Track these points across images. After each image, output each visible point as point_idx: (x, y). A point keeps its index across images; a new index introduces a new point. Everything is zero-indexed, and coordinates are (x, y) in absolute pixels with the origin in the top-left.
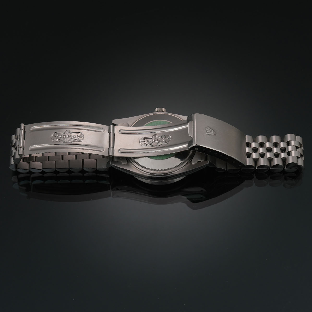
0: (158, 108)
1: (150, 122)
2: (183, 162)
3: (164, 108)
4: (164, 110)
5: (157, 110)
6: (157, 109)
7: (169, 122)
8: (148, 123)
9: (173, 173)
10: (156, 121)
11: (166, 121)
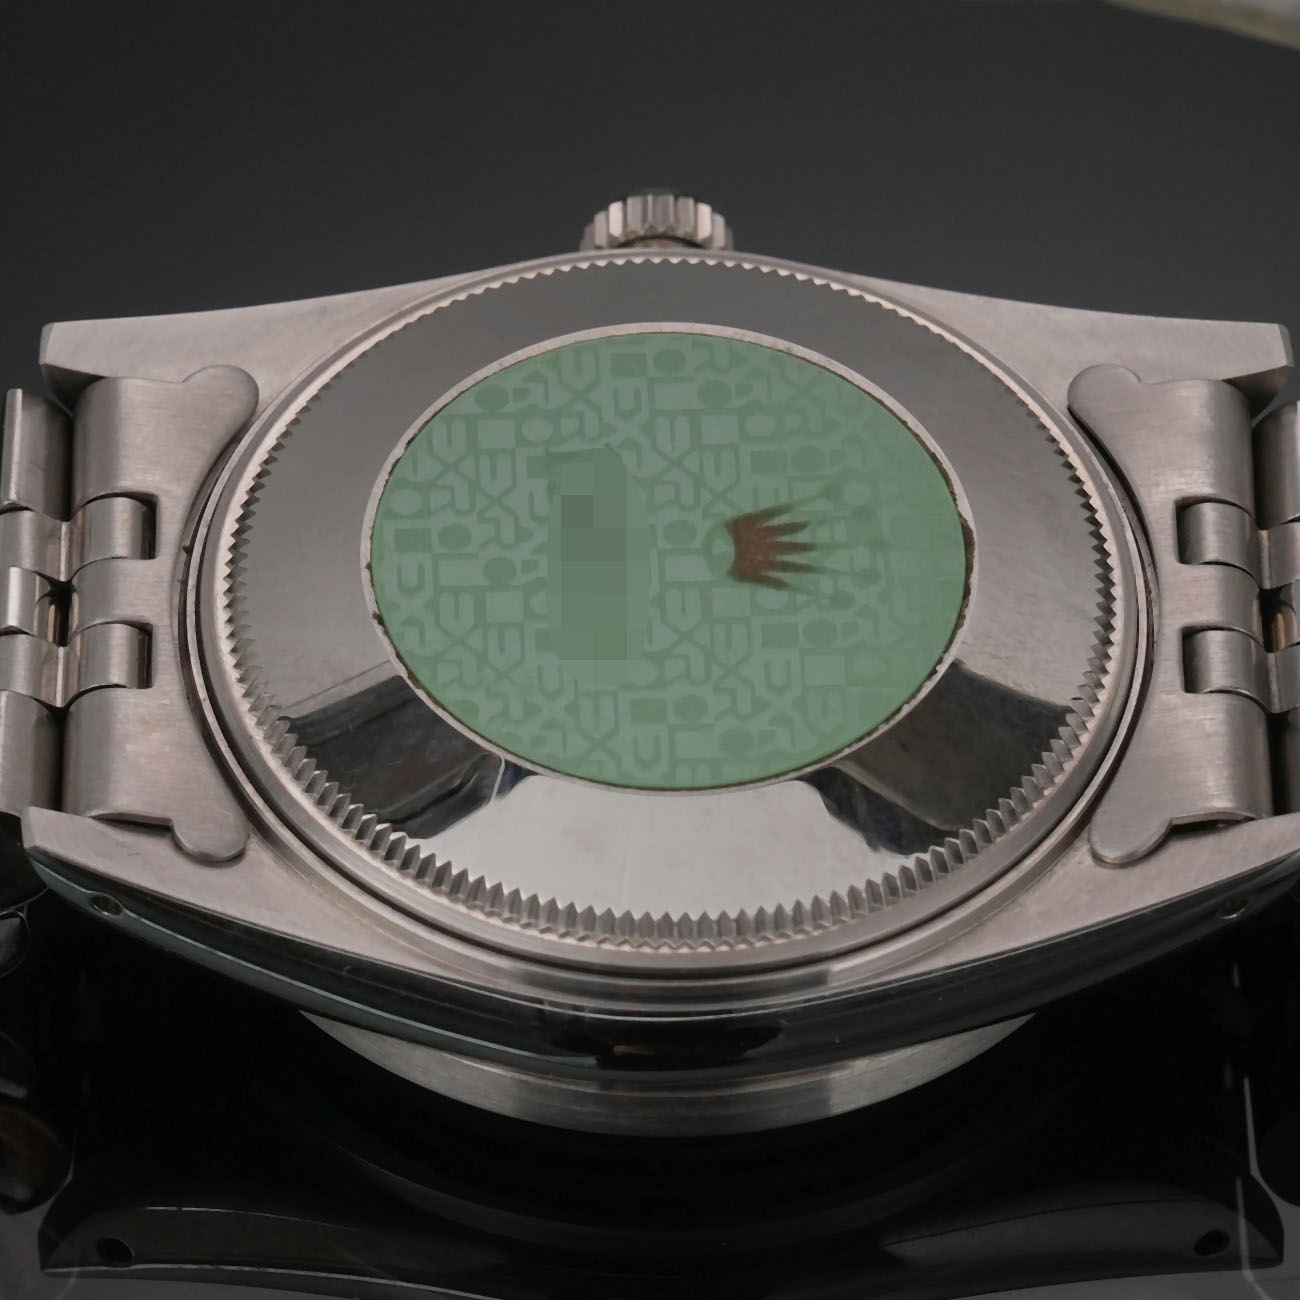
0: (634, 203)
1: (534, 350)
2: (904, 870)
3: (705, 210)
4: (706, 221)
5: (616, 229)
6: (615, 209)
7: (782, 344)
8: (509, 360)
9: (819, 980)
10: (610, 340)
11: (750, 336)
